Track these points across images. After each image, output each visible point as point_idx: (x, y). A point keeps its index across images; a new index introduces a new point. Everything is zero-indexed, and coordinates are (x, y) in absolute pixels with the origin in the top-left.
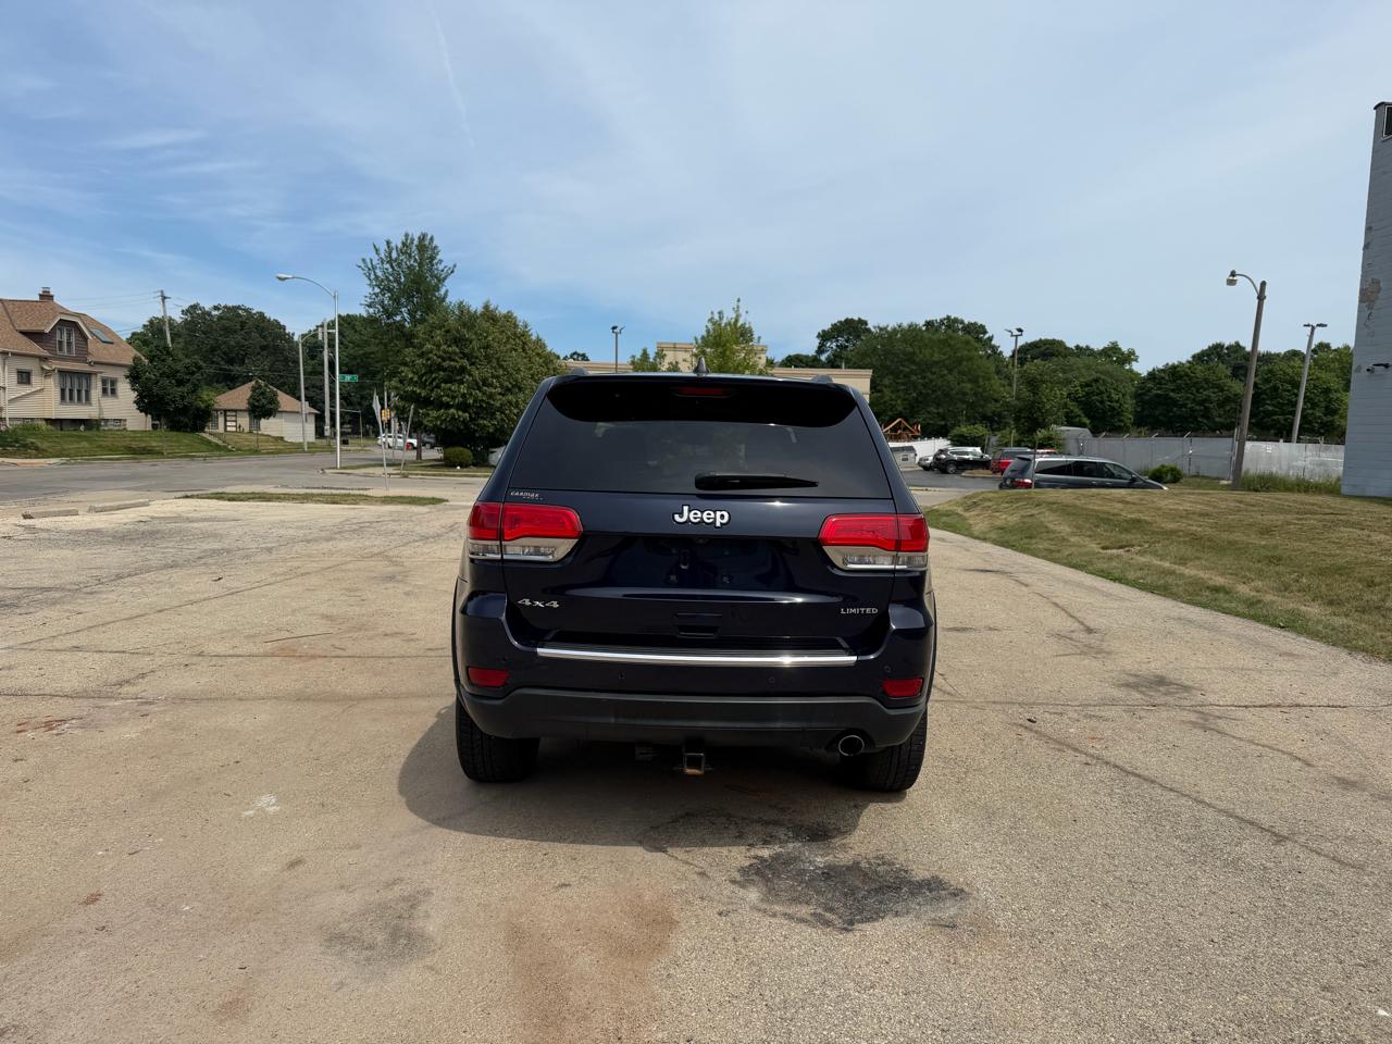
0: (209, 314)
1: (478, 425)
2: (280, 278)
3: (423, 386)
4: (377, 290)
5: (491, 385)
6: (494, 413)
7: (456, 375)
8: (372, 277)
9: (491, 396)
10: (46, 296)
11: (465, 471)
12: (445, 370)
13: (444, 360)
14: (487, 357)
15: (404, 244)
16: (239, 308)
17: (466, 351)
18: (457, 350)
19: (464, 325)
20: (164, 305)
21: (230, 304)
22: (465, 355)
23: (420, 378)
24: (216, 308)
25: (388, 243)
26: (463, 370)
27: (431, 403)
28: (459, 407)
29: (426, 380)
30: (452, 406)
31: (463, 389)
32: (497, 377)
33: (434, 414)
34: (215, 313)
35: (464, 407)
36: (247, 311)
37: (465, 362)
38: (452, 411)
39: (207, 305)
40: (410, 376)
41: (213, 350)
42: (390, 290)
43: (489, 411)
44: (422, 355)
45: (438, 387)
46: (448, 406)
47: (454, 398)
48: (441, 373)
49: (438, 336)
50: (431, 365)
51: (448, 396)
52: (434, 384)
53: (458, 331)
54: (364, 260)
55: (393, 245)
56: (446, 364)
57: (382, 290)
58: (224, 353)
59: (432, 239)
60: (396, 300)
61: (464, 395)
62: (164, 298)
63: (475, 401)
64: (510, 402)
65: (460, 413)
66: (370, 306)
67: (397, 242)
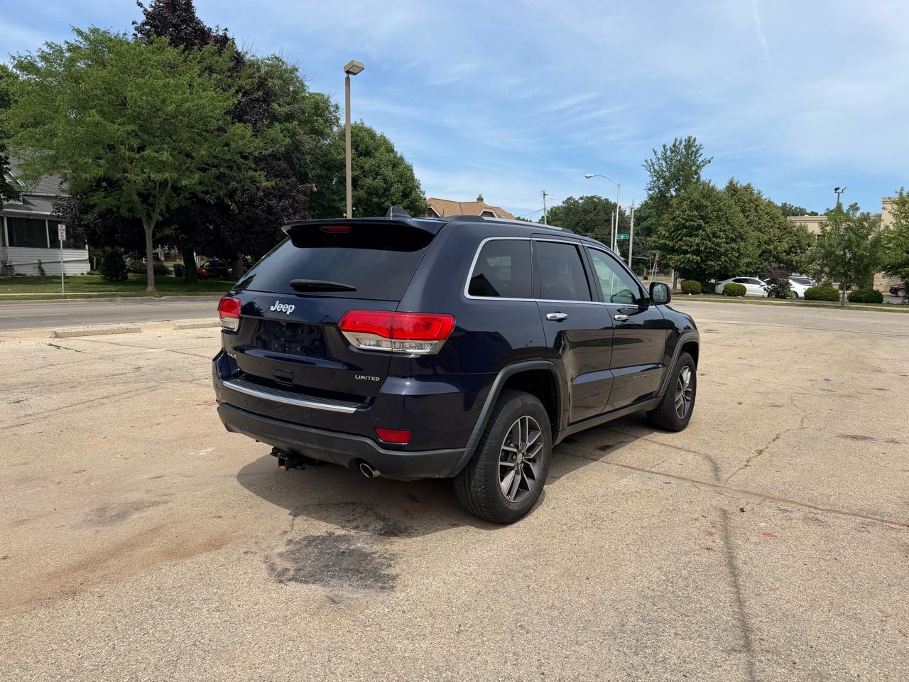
0: (577, 202)
1: (707, 265)
2: (587, 177)
3: (672, 239)
4: (655, 179)
5: (719, 237)
6: (719, 257)
7: (693, 231)
8: (652, 170)
9: (718, 245)
10: (480, 199)
11: (694, 297)
12: (686, 228)
13: (687, 221)
14: (718, 217)
15: (674, 146)
16: (594, 197)
17: (703, 214)
18: (697, 214)
19: (704, 196)
20: (544, 200)
21: (589, 196)
22: (702, 218)
23: (670, 235)
24: (581, 198)
25: (664, 146)
26: (699, 227)
27: (677, 250)
28: (694, 253)
29: (674, 236)
30: (689, 253)
31: (697, 240)
32: (725, 231)
33: (676, 258)
34: (580, 201)
35: (697, 252)
36: (599, 198)
37: (702, 222)
38: (688, 255)
39: (577, 197)
40: (663, 233)
41: (578, 224)
42: (663, 178)
43: (716, 255)
44: (673, 219)
45: (681, 240)
46: (686, 252)
47: (691, 246)
48: (685, 230)
49: (685, 205)
50: (678, 225)
51: (687, 245)
52: (679, 238)
53: (699, 201)
54: (646, 161)
55: (668, 147)
56: (687, 224)
57: (658, 178)
58: (583, 225)
59: (695, 139)
60: (666, 183)
61: (698, 245)
62: (545, 195)
63: (706, 248)
64: (733, 249)
65: (694, 257)
66: (650, 190)
67: (670, 145)
